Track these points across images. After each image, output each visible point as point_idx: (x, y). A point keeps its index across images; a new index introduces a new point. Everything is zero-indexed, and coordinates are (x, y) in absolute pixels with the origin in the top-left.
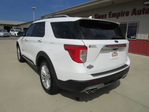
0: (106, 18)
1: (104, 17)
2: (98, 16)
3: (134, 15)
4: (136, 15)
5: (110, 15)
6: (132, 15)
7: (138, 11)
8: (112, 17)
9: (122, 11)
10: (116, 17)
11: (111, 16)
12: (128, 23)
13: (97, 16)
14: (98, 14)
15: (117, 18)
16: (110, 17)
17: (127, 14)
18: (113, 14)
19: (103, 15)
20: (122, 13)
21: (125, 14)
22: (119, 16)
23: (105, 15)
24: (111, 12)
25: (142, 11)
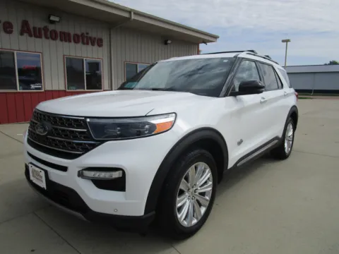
4: (31, 36)
6: (22, 34)
7: (35, 28)
12: (15, 52)
17: (8, 27)
25: (43, 32)
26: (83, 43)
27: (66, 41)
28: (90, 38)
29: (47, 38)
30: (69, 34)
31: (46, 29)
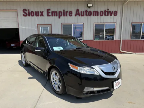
0: (43, 16)
1: (40, 14)
2: (29, 12)
3: (77, 16)
4: (79, 16)
5: (48, 13)
6: (76, 15)
7: (81, 12)
8: (52, 16)
9: (64, 10)
10: (57, 16)
11: (50, 14)
12: (73, 24)
13: (27, 12)
14: (29, 10)
15: (59, 18)
16: (48, 15)
17: (71, 14)
18: (52, 12)
19: (38, 12)
20: (64, 12)
21: (68, 14)
22: (61, 16)
23: (41, 12)
24: (50, 10)
25: (85, 13)
26: (105, 15)
27: (96, 15)
28: (110, 12)
29: (87, 15)
30: (98, 12)
31: (86, 11)
